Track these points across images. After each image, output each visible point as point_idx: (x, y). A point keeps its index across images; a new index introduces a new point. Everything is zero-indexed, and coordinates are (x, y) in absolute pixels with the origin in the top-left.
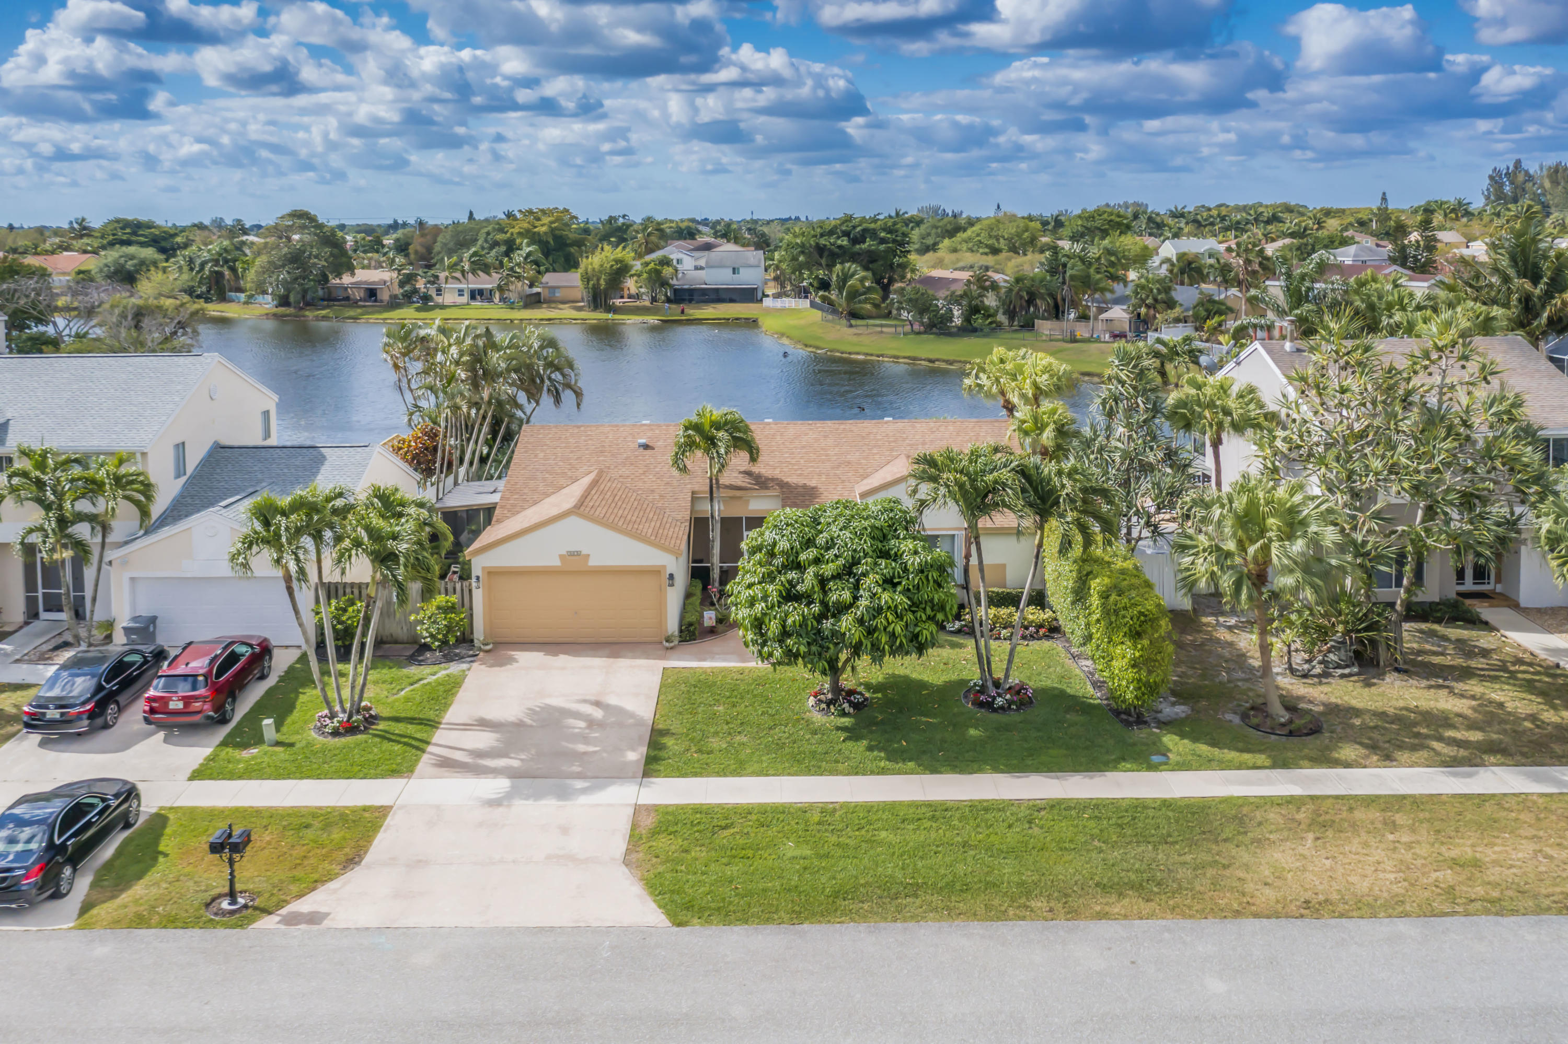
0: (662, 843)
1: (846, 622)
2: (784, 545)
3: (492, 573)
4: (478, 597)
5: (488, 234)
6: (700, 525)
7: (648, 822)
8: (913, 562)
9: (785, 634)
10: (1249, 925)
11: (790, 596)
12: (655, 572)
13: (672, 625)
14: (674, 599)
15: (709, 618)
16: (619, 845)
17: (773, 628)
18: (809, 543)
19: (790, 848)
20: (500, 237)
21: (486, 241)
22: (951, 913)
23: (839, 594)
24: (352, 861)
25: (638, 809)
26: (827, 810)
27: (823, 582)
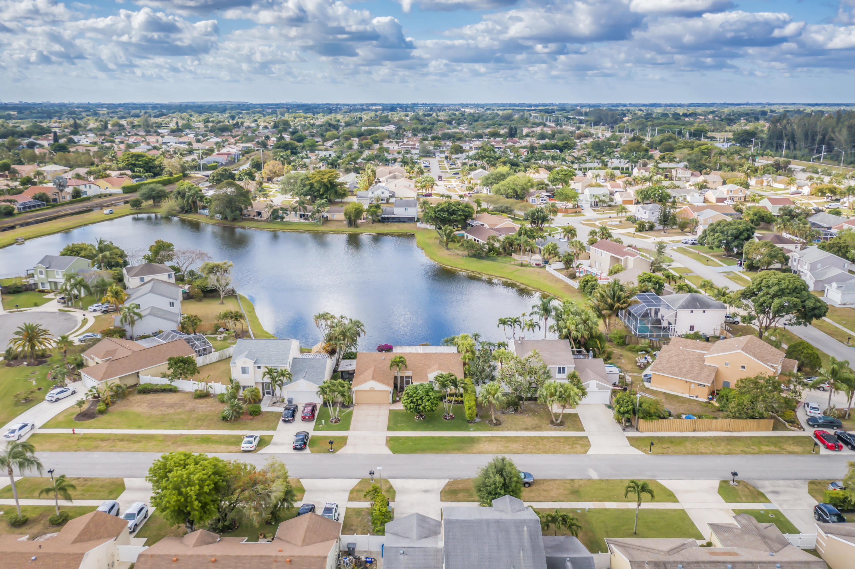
0: (392, 442)
1: (420, 407)
2: (410, 393)
3: (356, 391)
4: (354, 395)
5: (302, 180)
6: (396, 378)
7: (388, 439)
8: (432, 397)
9: (410, 408)
10: (471, 455)
11: (412, 402)
12: (388, 391)
13: (391, 401)
14: (391, 396)
15: (398, 399)
16: (385, 442)
17: (409, 408)
18: (415, 393)
19: (410, 443)
20: (307, 183)
21: (301, 183)
22: (431, 452)
23: (420, 402)
24: (345, 444)
25: (387, 437)
26: (416, 437)
27: (417, 400)
